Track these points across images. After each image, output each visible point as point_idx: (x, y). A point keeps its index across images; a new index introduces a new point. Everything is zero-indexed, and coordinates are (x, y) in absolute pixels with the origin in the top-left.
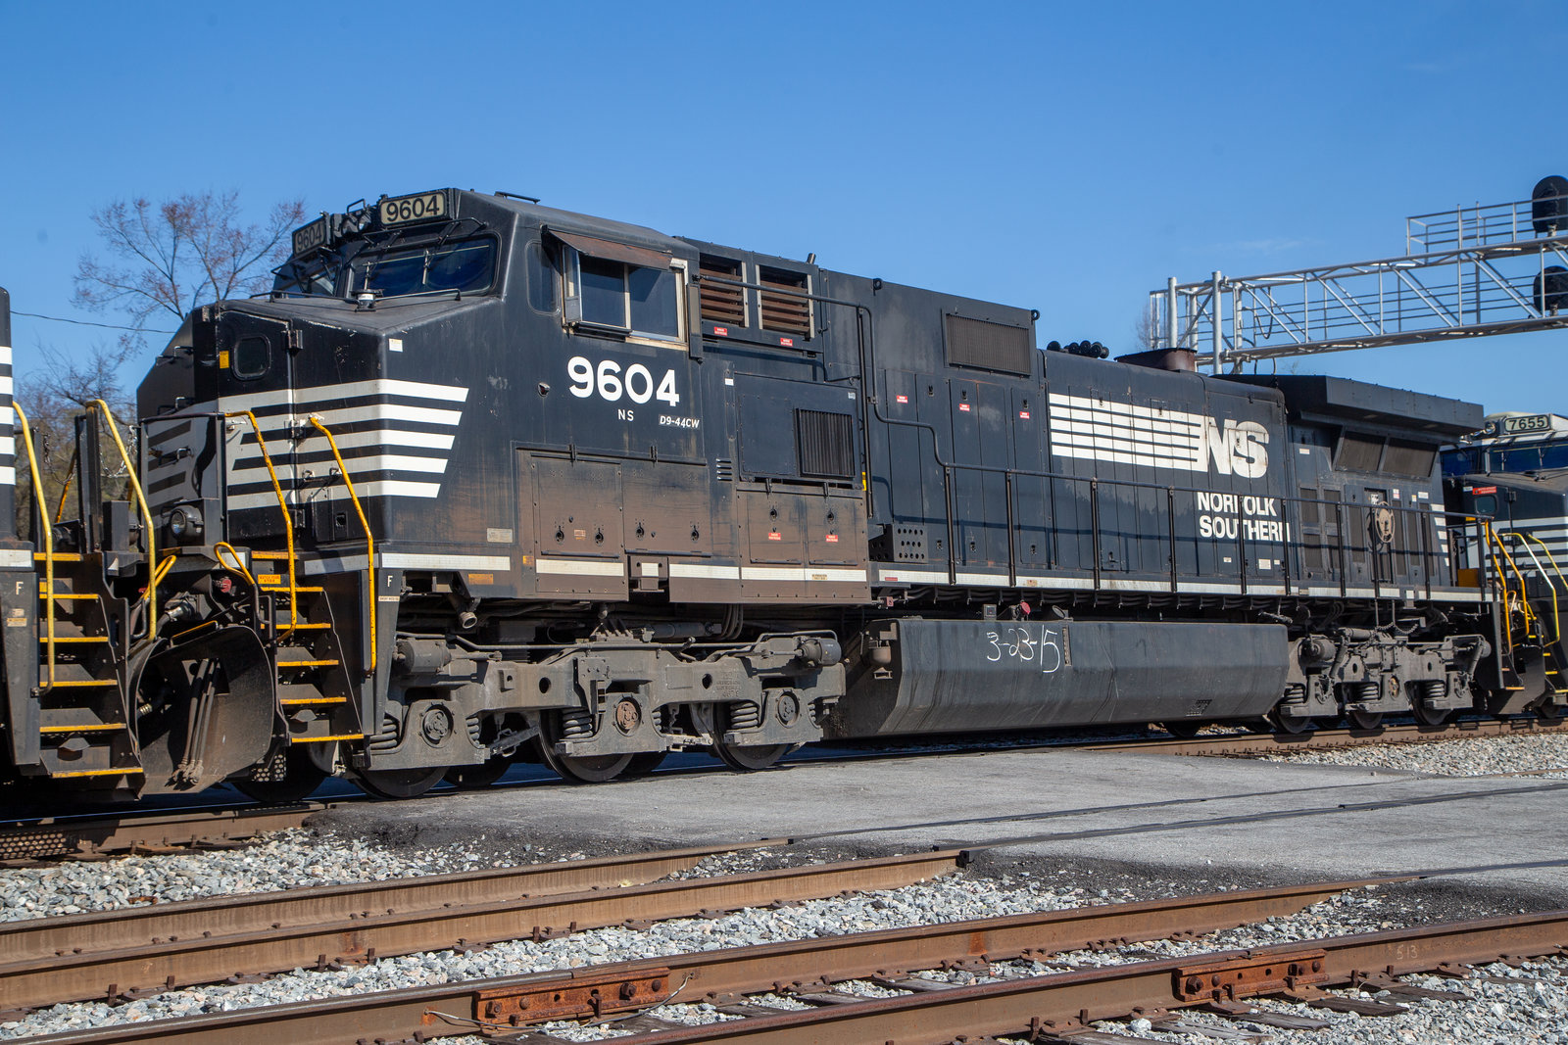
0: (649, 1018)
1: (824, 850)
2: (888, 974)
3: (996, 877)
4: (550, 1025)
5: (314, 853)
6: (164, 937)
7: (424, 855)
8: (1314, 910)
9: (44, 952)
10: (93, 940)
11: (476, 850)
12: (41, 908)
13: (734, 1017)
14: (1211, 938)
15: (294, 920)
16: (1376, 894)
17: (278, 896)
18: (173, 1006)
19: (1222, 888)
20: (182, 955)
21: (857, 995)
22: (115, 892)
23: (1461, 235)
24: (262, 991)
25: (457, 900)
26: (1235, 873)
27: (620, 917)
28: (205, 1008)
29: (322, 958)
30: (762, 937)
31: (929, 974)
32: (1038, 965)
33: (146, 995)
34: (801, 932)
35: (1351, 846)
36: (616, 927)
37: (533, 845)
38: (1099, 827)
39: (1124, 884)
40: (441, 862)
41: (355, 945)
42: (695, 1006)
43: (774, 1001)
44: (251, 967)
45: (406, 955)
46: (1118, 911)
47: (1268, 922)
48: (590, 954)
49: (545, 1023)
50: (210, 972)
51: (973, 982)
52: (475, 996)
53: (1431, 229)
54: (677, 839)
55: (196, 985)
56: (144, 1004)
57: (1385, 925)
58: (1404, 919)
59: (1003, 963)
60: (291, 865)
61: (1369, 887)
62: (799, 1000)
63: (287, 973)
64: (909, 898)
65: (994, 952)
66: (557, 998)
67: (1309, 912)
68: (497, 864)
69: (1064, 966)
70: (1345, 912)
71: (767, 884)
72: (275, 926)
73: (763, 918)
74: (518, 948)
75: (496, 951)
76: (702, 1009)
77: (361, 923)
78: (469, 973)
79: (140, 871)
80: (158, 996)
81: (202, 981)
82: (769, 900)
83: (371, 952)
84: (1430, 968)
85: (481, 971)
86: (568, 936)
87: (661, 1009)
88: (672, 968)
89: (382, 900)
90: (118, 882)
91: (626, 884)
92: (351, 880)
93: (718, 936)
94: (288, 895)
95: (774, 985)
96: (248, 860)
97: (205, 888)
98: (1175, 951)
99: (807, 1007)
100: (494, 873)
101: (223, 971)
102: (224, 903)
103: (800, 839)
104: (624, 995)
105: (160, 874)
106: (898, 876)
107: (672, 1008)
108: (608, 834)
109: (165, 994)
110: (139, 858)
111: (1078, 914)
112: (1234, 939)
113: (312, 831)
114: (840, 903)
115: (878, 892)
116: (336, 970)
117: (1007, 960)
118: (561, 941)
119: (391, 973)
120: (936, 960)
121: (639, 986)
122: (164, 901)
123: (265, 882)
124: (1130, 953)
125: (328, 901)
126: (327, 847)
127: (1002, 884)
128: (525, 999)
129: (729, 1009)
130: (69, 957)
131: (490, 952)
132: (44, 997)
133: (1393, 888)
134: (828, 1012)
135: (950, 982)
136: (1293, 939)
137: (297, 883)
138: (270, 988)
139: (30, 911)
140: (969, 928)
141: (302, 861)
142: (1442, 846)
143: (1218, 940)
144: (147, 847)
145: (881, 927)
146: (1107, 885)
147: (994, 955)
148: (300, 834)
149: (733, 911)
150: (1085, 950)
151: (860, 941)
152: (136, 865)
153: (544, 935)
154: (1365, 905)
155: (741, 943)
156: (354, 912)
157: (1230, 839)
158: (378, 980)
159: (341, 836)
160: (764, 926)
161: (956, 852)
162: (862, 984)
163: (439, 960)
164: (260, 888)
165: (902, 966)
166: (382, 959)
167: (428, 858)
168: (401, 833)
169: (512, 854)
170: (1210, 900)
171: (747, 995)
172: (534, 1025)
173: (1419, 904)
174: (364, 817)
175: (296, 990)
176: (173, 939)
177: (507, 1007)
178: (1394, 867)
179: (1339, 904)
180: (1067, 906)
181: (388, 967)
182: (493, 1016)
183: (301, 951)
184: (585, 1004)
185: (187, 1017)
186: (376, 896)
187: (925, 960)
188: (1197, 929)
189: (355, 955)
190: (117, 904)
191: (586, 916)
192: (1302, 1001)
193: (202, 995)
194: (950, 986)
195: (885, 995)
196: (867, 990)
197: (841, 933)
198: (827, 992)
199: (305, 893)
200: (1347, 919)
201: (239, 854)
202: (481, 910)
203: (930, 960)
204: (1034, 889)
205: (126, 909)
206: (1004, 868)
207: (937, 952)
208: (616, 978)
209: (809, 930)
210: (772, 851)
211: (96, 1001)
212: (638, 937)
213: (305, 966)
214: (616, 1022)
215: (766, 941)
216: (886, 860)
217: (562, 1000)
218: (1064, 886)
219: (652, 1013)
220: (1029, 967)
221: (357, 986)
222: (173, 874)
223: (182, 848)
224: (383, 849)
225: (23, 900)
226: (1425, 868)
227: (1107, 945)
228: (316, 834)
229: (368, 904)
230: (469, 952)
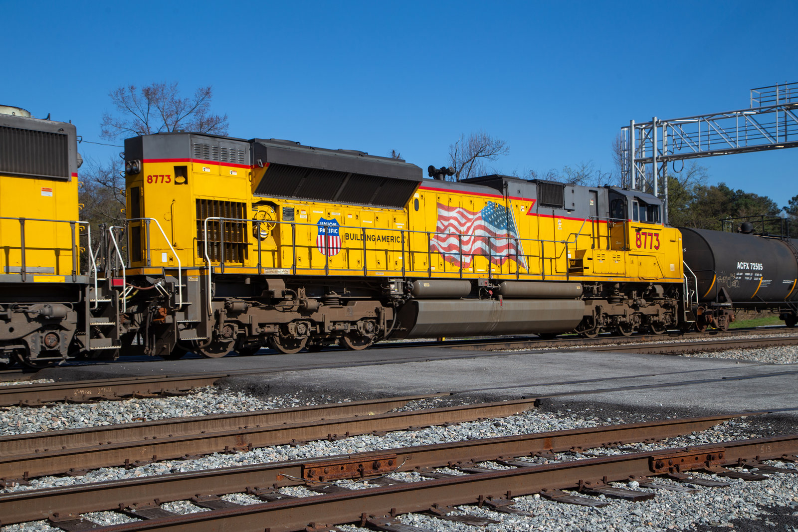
0: (388, 479)
1: (468, 398)
2: (504, 459)
3: (554, 412)
4: (339, 481)
5: (220, 398)
6: (150, 437)
7: (273, 400)
8: (716, 428)
9: (94, 444)
10: (117, 438)
11: (298, 398)
12: (91, 422)
13: (429, 478)
14: (664, 442)
15: (212, 430)
16: (746, 421)
17: (204, 418)
18: (157, 469)
19: (668, 417)
20: (160, 445)
21: (490, 468)
22: (126, 415)
23: (778, 98)
24: (199, 463)
25: (290, 421)
26: (675, 411)
27: (370, 429)
28: (172, 471)
29: (226, 448)
30: (441, 440)
31: (525, 458)
32: (578, 454)
33: (143, 464)
34: (460, 437)
35: (731, 397)
36: (368, 434)
37: (325, 395)
38: (603, 388)
39: (618, 415)
40: (281, 403)
41: (243, 442)
42: (410, 473)
43: (448, 471)
44: (193, 451)
45: (267, 447)
46: (618, 428)
47: (692, 434)
48: (357, 447)
49: (337, 480)
50: (173, 454)
51: (546, 462)
52: (303, 467)
53: (763, 95)
54: (396, 392)
55: (167, 460)
56: (142, 468)
57: (752, 436)
58: (762, 433)
59: (561, 454)
60: (209, 403)
61: (743, 417)
62: (461, 471)
63: (210, 455)
64: (512, 422)
65: (556, 448)
66: (342, 468)
67: (713, 429)
68: (308, 404)
69: (591, 455)
70: (731, 430)
71: (441, 414)
72: (203, 432)
73: (441, 431)
74: (321, 444)
75: (311, 446)
76: (413, 474)
77: (245, 431)
78: (298, 456)
79: (138, 406)
80: (148, 465)
81: (170, 458)
82: (443, 422)
83: (250, 445)
84: (777, 457)
85: (304, 455)
86: (345, 438)
87: (393, 474)
88: (397, 454)
89: (254, 420)
90: (127, 411)
91: (371, 414)
92: (238, 411)
93: (419, 439)
94: (208, 417)
95: (448, 463)
96: (189, 401)
97: (168, 414)
98: (647, 448)
99: (465, 474)
100: (307, 408)
101: (179, 453)
102: (179, 421)
103: (456, 393)
104: (375, 467)
105: (147, 407)
106: (506, 411)
107: (399, 474)
108: (362, 390)
109: (152, 464)
110: (136, 400)
111: (598, 429)
112: (676, 443)
113: (218, 387)
114: (477, 423)
115: (496, 418)
116: (234, 454)
117: (563, 452)
118: (342, 441)
119: (261, 455)
120: (528, 452)
121: (382, 463)
122: (149, 420)
123: (196, 412)
124: (625, 449)
125: (228, 420)
126: (226, 395)
127: (557, 415)
128: (327, 469)
129: (427, 474)
130: (105, 445)
131: (308, 446)
132: (94, 464)
133: (755, 418)
134: (474, 477)
135: (535, 462)
136: (706, 442)
137: (212, 412)
138: (203, 462)
139: (86, 424)
140: (544, 436)
141: (214, 402)
142: (778, 398)
143: (667, 443)
144: (140, 394)
145: (499, 435)
146: (610, 416)
147: (556, 449)
148: (213, 389)
149: (425, 427)
150: (601, 448)
151: (490, 442)
152: (135, 402)
153: (333, 438)
154: (741, 426)
155: (430, 442)
156: (240, 426)
157: (670, 394)
158: (254, 459)
159: (232, 390)
160: (441, 435)
161: (534, 400)
162: (491, 463)
163: (283, 449)
164: (194, 414)
165: (511, 455)
166: (256, 449)
167: (275, 401)
168: (261, 388)
169: (315, 399)
170: (663, 423)
171: (435, 468)
172: (331, 481)
173: (769, 425)
174: (243, 381)
175: (215, 463)
176: (154, 438)
177: (318, 472)
178: (754, 408)
179: (728, 426)
180: (591, 426)
181: (259, 452)
182: (311, 477)
183: (217, 444)
184: (356, 471)
185: (163, 475)
186: (251, 418)
187: (522, 452)
188: (657, 437)
189: (242, 446)
190: (127, 421)
191: (354, 428)
192: (714, 473)
193: (170, 465)
194: (535, 465)
195: (503, 468)
196: (494, 466)
197: (480, 438)
198: (475, 467)
199: (217, 417)
200: (733, 433)
201: (184, 398)
202: (303, 425)
203: (525, 451)
204: (574, 417)
205: (131, 423)
206: (558, 408)
207: (527, 447)
208: (371, 459)
209: (464, 436)
210: (443, 399)
211: (119, 467)
212: (380, 439)
213: (219, 451)
214: (371, 480)
215: (443, 442)
216: (500, 403)
217: (345, 469)
218: (589, 416)
219: (389, 476)
220: (574, 455)
221: (245, 461)
222: (153, 407)
223: (157, 395)
224: (253, 396)
225: (82, 419)
226: (770, 408)
227: (613, 445)
228: (220, 389)
229: (247, 422)
230: (298, 446)
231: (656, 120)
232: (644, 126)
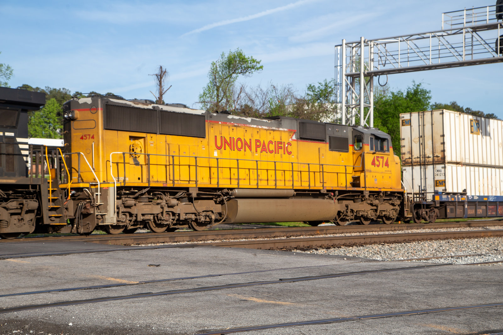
23: (465, 21)
53: (454, 18)
231: (363, 39)
232: (354, 45)
